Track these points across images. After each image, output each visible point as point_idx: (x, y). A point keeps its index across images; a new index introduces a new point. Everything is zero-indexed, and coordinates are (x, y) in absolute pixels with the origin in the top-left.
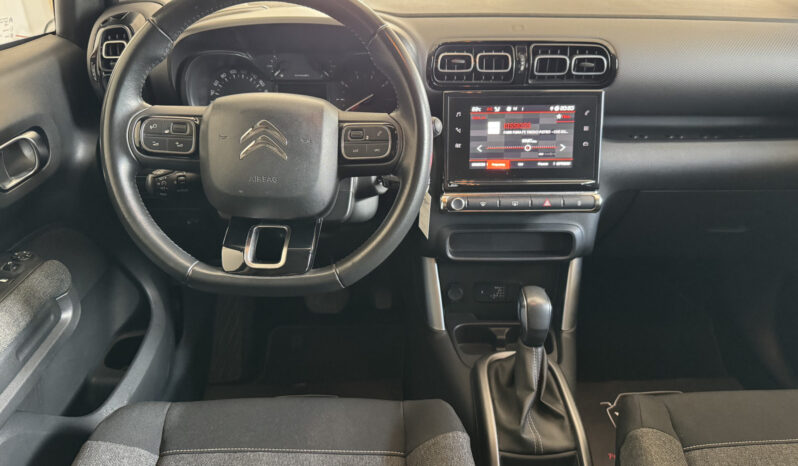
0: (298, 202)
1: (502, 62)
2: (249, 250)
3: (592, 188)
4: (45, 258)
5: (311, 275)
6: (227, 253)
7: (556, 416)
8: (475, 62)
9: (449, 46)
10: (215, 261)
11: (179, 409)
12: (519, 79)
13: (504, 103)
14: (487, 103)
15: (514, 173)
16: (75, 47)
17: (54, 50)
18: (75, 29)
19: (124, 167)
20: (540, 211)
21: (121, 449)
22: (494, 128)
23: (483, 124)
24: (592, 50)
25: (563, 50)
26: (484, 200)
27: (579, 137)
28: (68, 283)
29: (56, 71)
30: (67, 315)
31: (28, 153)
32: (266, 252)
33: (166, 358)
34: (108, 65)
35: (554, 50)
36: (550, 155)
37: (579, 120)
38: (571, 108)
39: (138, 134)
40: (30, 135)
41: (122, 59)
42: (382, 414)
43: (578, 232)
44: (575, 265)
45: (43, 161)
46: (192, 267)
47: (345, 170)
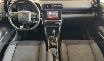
0: (27, 22)
1: (50, 6)
2: (23, 26)
3: (60, 20)
4: (4, 27)
5: (29, 29)
6: (21, 27)
7: (55, 42)
8: (48, 6)
9: (45, 4)
10: (19, 28)
11: (18, 42)
12: (52, 8)
13: (51, 10)
14: (49, 10)
15: (52, 18)
16: (5, 4)
17: (3, 5)
18: (5, 2)
19: (10, 19)
20: (55, 22)
21: (12, 45)
22: (50, 13)
23: (49, 13)
24: (60, 5)
25: (57, 5)
26: (49, 21)
27: (59, 14)
28: (6, 29)
29: (3, 7)
30: (6, 33)
31: (1, 16)
32: (24, 27)
33: (18, 37)
34: (9, 6)
35: (56, 5)
36: (56, 16)
37: (59, 12)
38: (58, 11)
39: (11, 15)
40: (1, 15)
41: (10, 6)
42: (37, 42)
43: (59, 24)
44: (60, 27)
45: (3, 17)
46: (17, 28)
47: (32, 19)
